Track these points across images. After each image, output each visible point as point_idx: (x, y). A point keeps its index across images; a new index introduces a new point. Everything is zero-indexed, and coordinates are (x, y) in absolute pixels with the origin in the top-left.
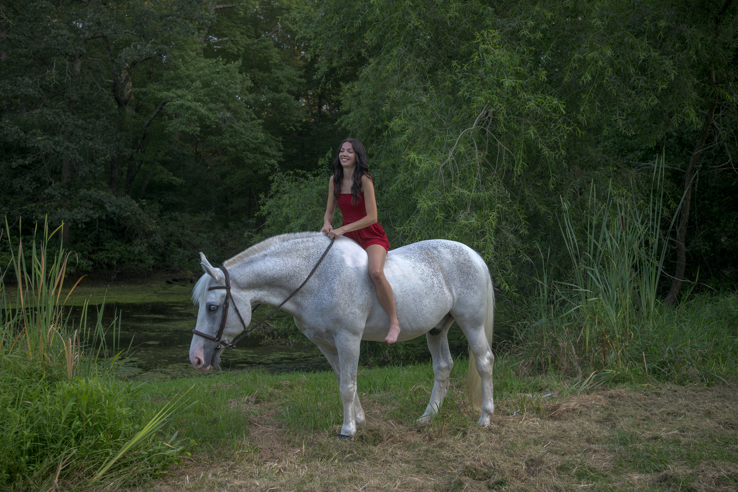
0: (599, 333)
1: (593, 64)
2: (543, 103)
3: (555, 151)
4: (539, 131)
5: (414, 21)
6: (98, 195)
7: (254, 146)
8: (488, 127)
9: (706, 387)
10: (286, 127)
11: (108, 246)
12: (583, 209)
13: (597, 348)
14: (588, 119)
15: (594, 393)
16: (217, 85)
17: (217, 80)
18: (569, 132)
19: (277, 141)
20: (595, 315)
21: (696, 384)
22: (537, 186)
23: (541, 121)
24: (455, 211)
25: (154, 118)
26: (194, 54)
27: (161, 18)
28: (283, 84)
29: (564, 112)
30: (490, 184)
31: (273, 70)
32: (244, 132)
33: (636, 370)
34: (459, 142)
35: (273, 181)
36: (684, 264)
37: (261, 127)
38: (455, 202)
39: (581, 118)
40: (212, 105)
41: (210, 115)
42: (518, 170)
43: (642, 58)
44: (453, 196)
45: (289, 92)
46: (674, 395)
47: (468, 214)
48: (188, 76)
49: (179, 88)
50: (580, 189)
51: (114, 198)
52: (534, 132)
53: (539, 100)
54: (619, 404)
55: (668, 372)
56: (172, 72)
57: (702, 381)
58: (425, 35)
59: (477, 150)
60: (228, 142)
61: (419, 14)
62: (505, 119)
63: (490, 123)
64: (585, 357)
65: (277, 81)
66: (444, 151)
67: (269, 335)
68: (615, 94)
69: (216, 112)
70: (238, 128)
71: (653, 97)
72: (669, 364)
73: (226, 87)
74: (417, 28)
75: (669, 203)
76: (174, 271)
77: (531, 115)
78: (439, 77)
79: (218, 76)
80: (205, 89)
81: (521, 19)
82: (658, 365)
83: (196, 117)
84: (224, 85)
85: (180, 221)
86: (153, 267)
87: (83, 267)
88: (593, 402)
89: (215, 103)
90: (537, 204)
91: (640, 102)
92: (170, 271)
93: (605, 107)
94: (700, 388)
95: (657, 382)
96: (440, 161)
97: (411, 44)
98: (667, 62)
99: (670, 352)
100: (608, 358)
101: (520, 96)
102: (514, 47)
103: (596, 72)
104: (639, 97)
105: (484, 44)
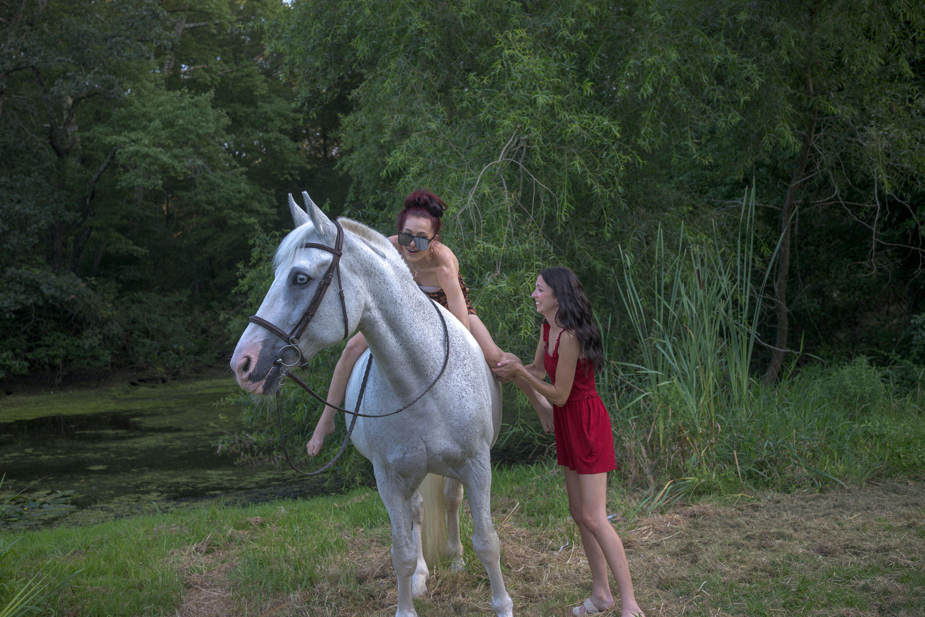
0: (674, 429)
1: (654, 73)
2: (590, 125)
3: (610, 187)
4: (586, 163)
5: (417, 23)
6: (31, 275)
7: (238, 202)
8: (521, 161)
9: (818, 494)
10: (279, 176)
11: (48, 340)
12: (652, 264)
13: (673, 448)
14: (651, 144)
15: (671, 511)
16: (182, 125)
17: (182, 118)
18: (626, 161)
19: (268, 194)
20: (668, 405)
21: (805, 491)
22: (591, 236)
23: (589, 149)
24: (481, 274)
25: (104, 171)
26: (152, 85)
27: (106, 40)
28: (273, 121)
29: (618, 135)
30: (525, 235)
31: (259, 103)
32: (222, 184)
33: (725, 477)
34: (481, 181)
35: (254, 246)
36: (787, 328)
37: (245, 176)
38: (480, 261)
39: (643, 143)
40: (177, 151)
41: (176, 163)
42: (563, 214)
43: (717, 61)
44: (475, 253)
45: (281, 131)
46: (776, 507)
47: (498, 276)
48: (144, 115)
49: (134, 130)
50: (646, 237)
51: (53, 276)
52: (580, 163)
53: (585, 121)
54: (704, 526)
55: (769, 474)
56: (122, 109)
57: (813, 485)
58: (433, 41)
59: (506, 191)
60: (204, 198)
61: (424, 14)
62: (541, 149)
63: (523, 155)
64: (660, 461)
65: (266, 117)
66: (462, 194)
67: (246, 451)
68: (685, 110)
69: (184, 159)
70: (214, 179)
71: (734, 112)
72: (769, 465)
73: (195, 126)
74: (421, 32)
75: (762, 250)
76: (140, 369)
77: (575, 141)
78: (454, 96)
79: (184, 112)
80: (168, 130)
81: (558, 16)
82: (754, 467)
83: (156, 167)
84: (192, 124)
85: (146, 303)
86: (112, 364)
87: (15, 370)
88: (669, 524)
89: (181, 147)
90: (591, 259)
91: (716, 120)
92: (135, 369)
93: (673, 127)
94: (810, 496)
95: (754, 490)
96: (457, 206)
97: (415, 53)
98: (749, 67)
99: (769, 448)
100: (686, 463)
101: (559, 117)
102: (550, 53)
103: (659, 83)
104: (716, 113)
105: (509, 49)
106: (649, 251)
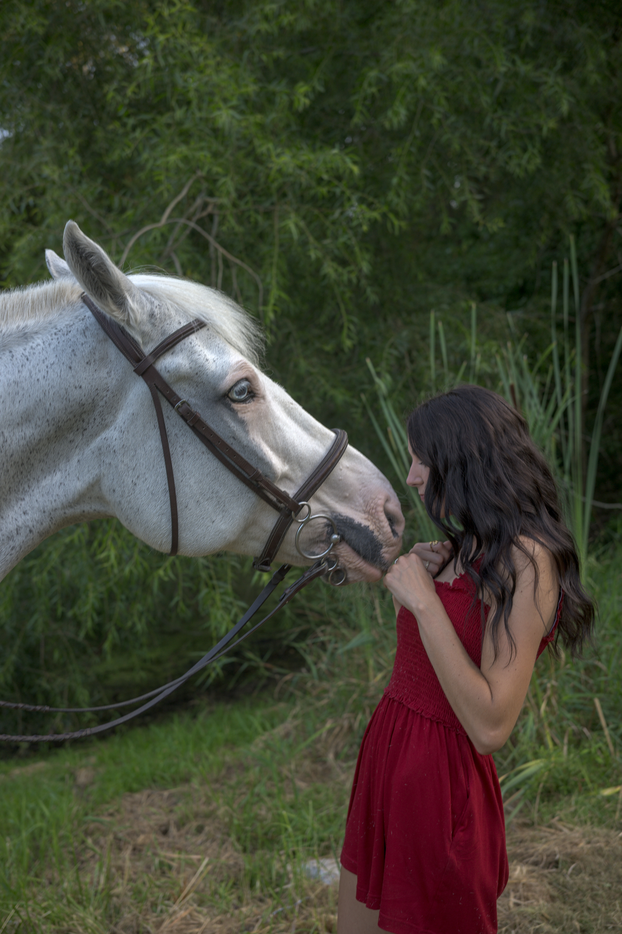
1: (408, 88)
3: (348, 265)
4: (307, 224)
12: (419, 390)
42: (270, 309)
103: (417, 105)
106: (414, 371)
